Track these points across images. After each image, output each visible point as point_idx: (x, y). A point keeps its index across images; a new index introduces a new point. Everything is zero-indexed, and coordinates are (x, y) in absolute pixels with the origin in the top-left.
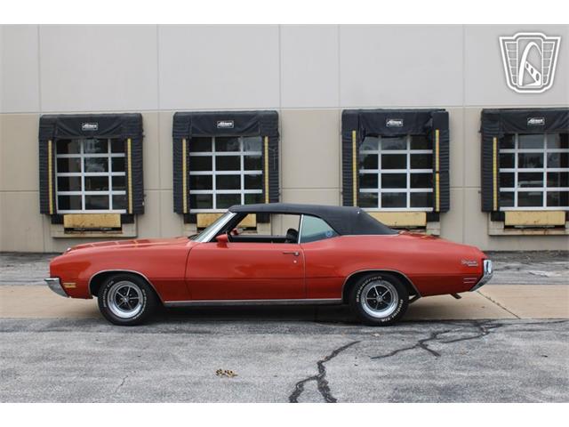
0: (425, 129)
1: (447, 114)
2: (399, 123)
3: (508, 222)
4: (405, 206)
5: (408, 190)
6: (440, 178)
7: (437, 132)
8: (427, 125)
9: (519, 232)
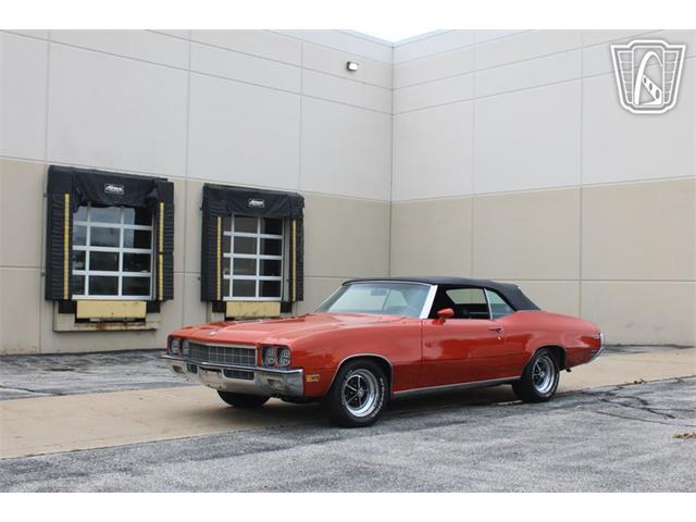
0: (147, 201)
1: (172, 184)
2: (118, 190)
3: (229, 313)
4: (116, 293)
5: (121, 274)
6: (164, 260)
7: (162, 205)
8: (152, 195)
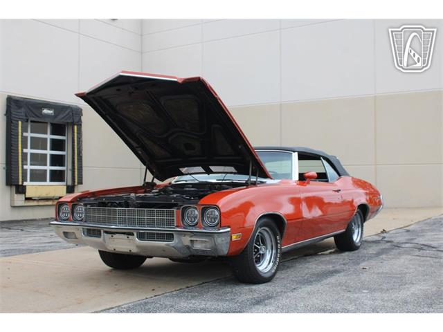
3: (28, 195)
9: (35, 203)
